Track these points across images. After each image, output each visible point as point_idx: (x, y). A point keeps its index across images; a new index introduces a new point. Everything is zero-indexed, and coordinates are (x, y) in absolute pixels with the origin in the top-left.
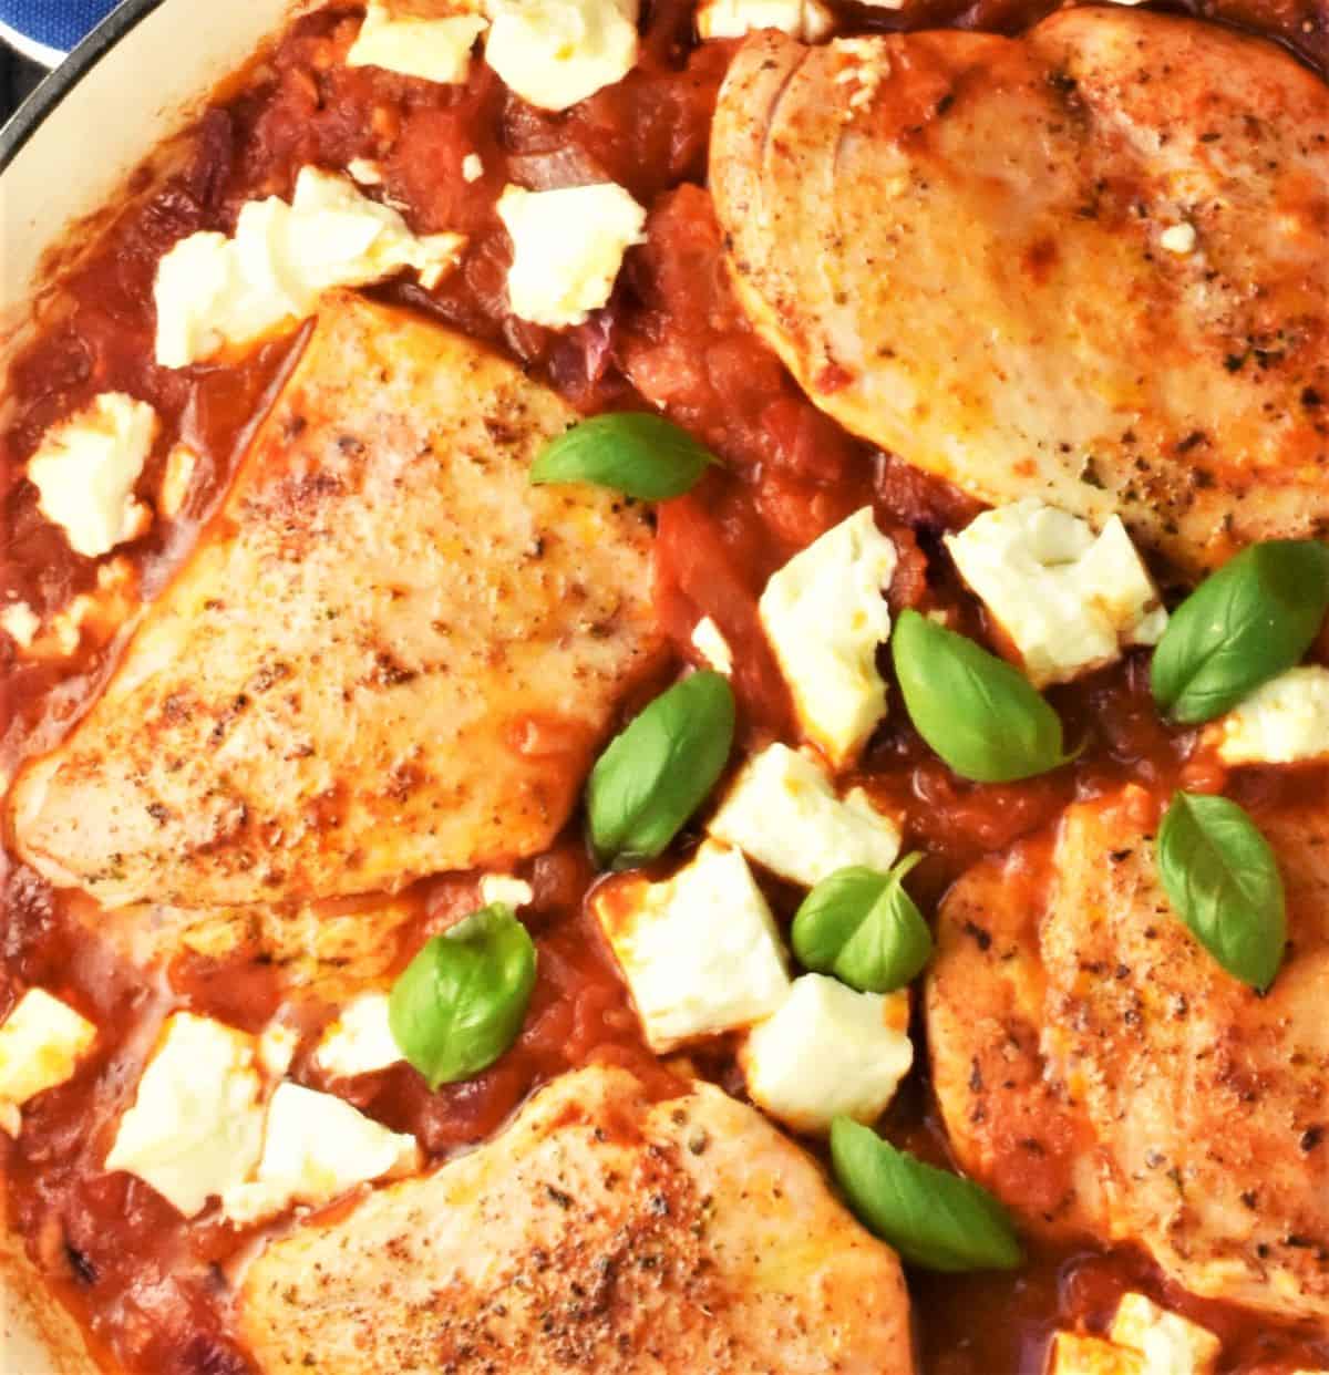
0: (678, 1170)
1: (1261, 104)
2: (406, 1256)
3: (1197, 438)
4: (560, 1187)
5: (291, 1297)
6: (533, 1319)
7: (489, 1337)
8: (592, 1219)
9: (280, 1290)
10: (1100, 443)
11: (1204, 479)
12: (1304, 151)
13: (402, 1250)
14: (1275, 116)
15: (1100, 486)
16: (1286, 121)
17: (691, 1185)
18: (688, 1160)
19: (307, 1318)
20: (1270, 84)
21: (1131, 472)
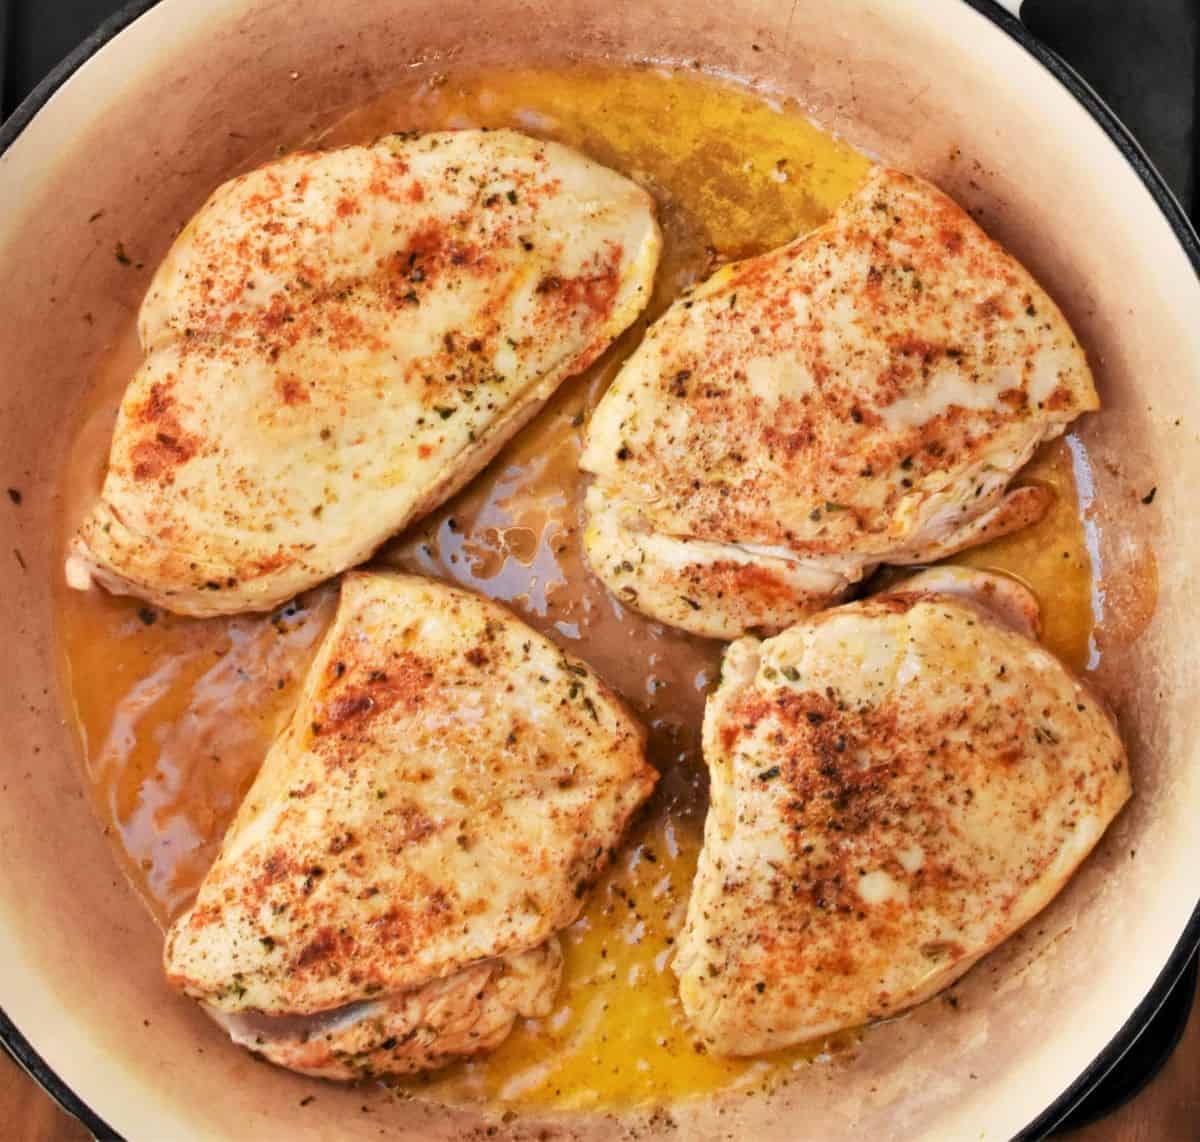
0: (800, 698)
1: (259, 215)
2: (738, 885)
3: (448, 340)
4: (764, 769)
5: (714, 971)
6: (827, 835)
7: (820, 868)
8: (794, 763)
9: (707, 975)
10: (426, 398)
11: (476, 346)
12: (300, 200)
13: (733, 885)
14: (270, 210)
15: (455, 410)
16: (276, 203)
17: (815, 696)
18: (798, 688)
19: (733, 970)
20: (249, 203)
21: (452, 388)
